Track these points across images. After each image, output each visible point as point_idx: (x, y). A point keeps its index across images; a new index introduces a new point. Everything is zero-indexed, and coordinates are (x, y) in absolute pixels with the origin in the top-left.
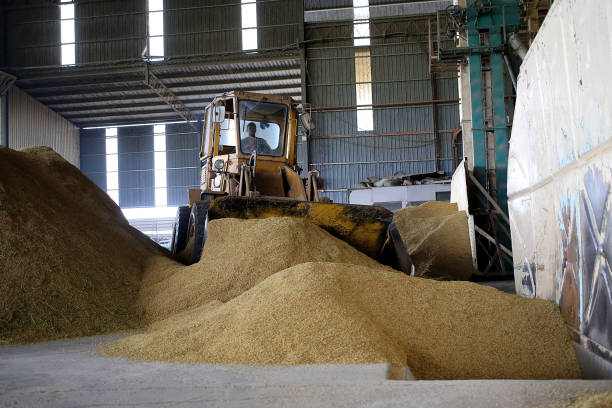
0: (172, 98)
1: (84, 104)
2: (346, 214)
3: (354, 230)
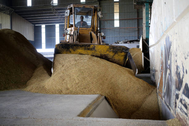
0: (60, 16)
1: (35, 18)
2: (110, 49)
3: (114, 55)
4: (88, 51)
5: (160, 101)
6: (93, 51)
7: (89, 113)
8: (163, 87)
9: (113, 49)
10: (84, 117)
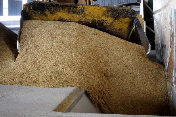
2: (108, 12)
3: (113, 22)
4: (73, 15)
5: (169, 89)
6: (81, 16)
7: (69, 106)
8: (173, 69)
9: (113, 12)
10: (62, 112)
